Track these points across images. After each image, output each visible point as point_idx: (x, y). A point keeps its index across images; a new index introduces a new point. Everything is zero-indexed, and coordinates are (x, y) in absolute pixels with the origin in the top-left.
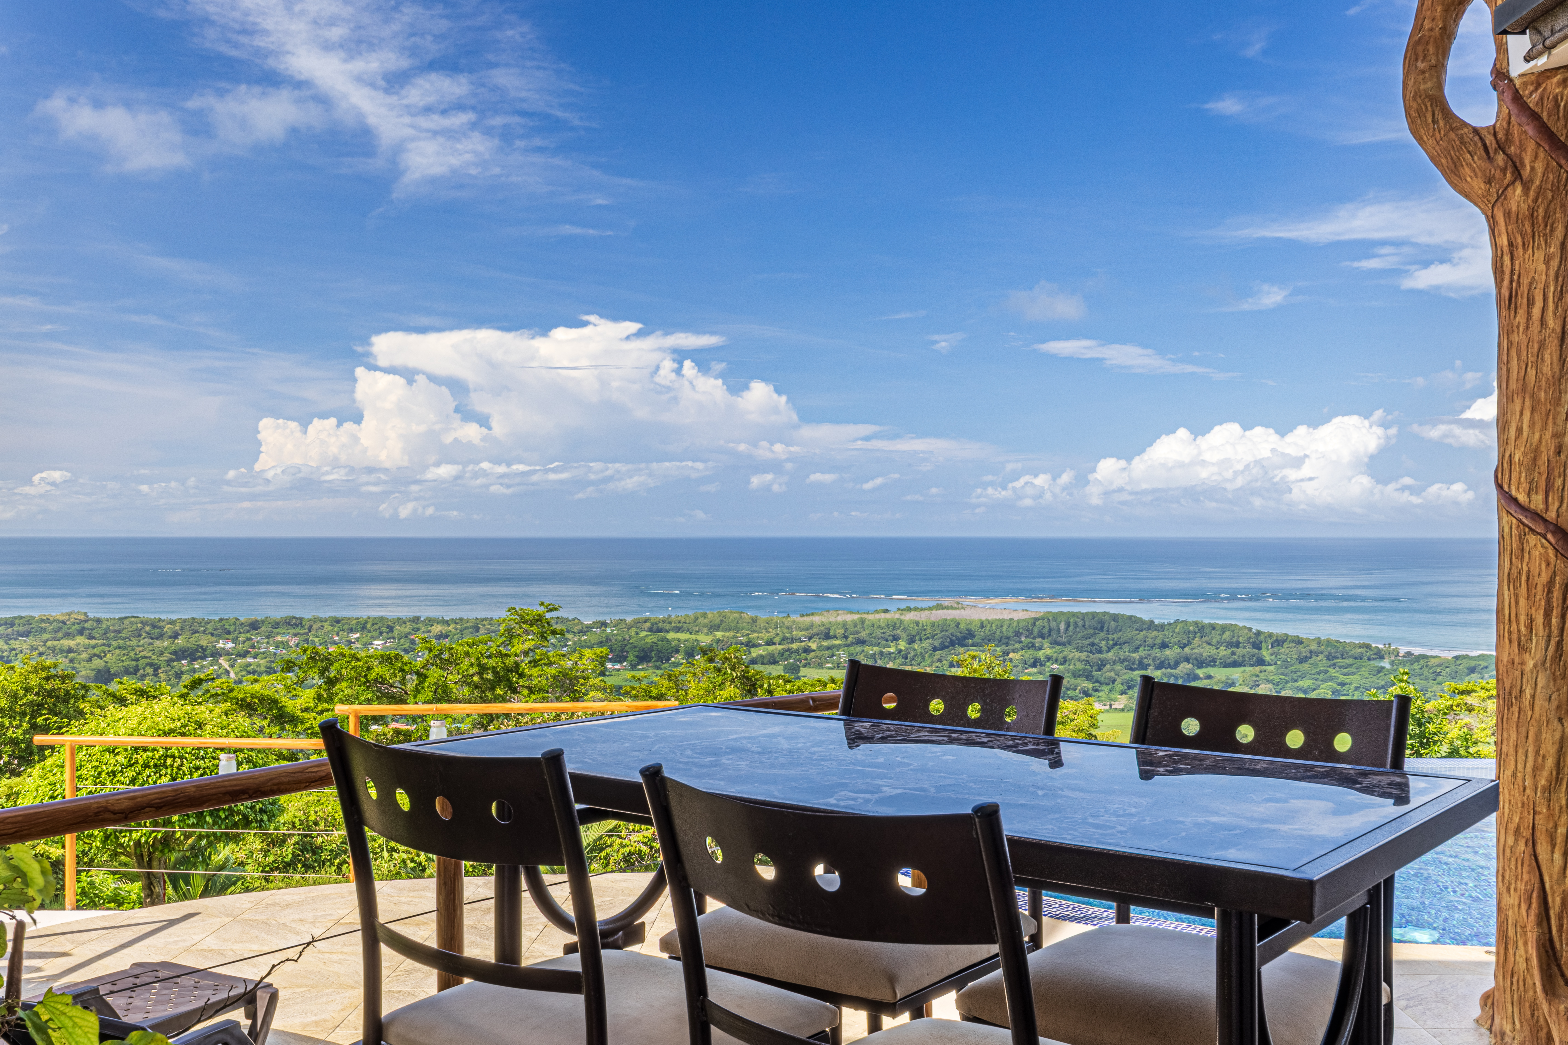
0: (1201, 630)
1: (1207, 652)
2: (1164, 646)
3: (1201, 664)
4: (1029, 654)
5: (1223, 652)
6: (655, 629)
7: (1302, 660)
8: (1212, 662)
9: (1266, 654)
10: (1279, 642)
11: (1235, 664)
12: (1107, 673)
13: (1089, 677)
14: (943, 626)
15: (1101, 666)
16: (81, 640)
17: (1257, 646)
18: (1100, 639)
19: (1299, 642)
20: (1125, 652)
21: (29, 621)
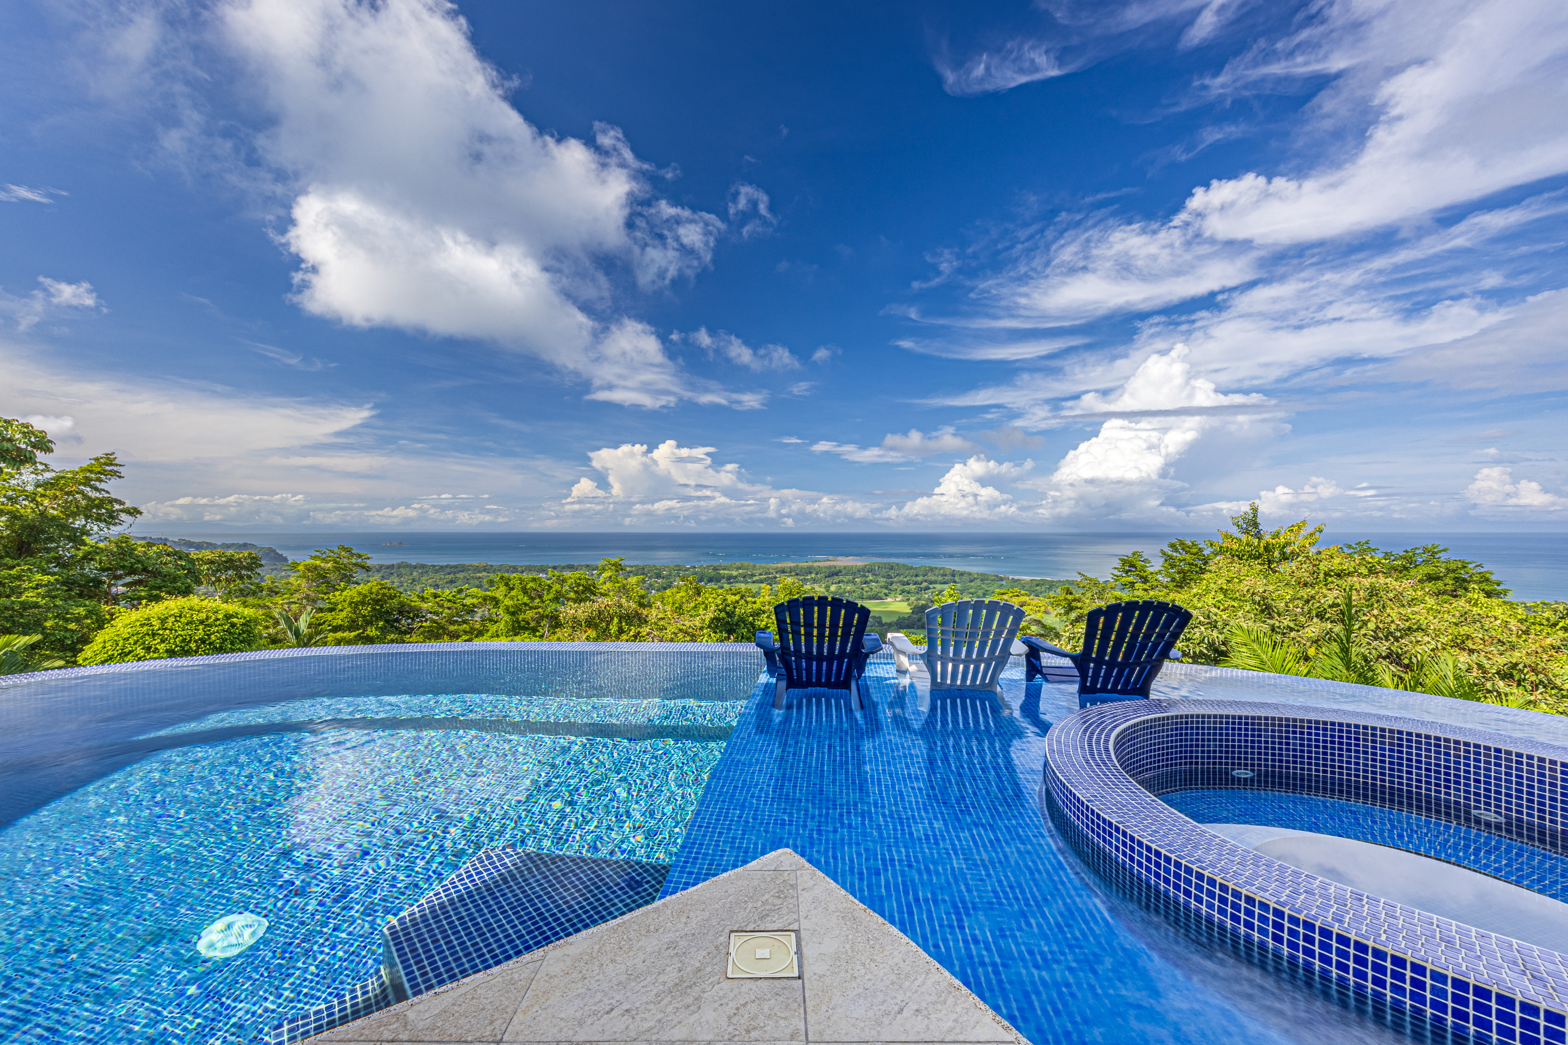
0: (932, 569)
1: (933, 578)
2: (917, 576)
3: (931, 583)
4: (863, 579)
5: (940, 578)
6: (715, 569)
7: (971, 581)
8: (935, 582)
9: (957, 579)
10: (962, 574)
11: (945, 583)
12: (894, 587)
13: (887, 588)
14: (830, 567)
15: (891, 584)
16: (484, 574)
17: (953, 576)
18: (891, 573)
19: (970, 574)
20: (901, 578)
21: (463, 566)
